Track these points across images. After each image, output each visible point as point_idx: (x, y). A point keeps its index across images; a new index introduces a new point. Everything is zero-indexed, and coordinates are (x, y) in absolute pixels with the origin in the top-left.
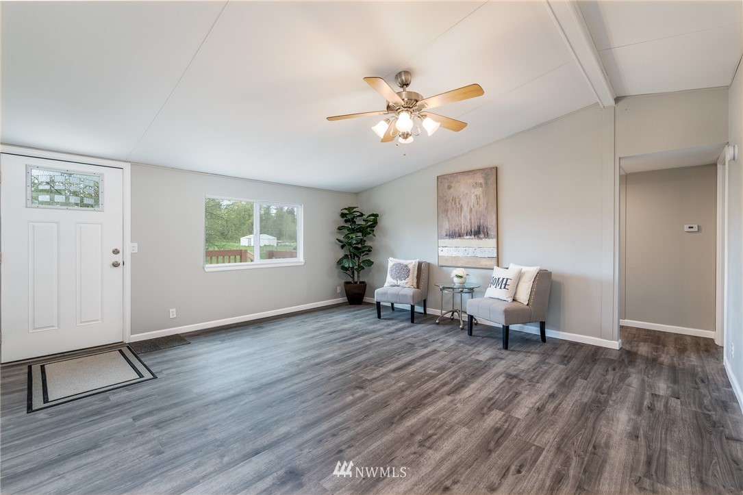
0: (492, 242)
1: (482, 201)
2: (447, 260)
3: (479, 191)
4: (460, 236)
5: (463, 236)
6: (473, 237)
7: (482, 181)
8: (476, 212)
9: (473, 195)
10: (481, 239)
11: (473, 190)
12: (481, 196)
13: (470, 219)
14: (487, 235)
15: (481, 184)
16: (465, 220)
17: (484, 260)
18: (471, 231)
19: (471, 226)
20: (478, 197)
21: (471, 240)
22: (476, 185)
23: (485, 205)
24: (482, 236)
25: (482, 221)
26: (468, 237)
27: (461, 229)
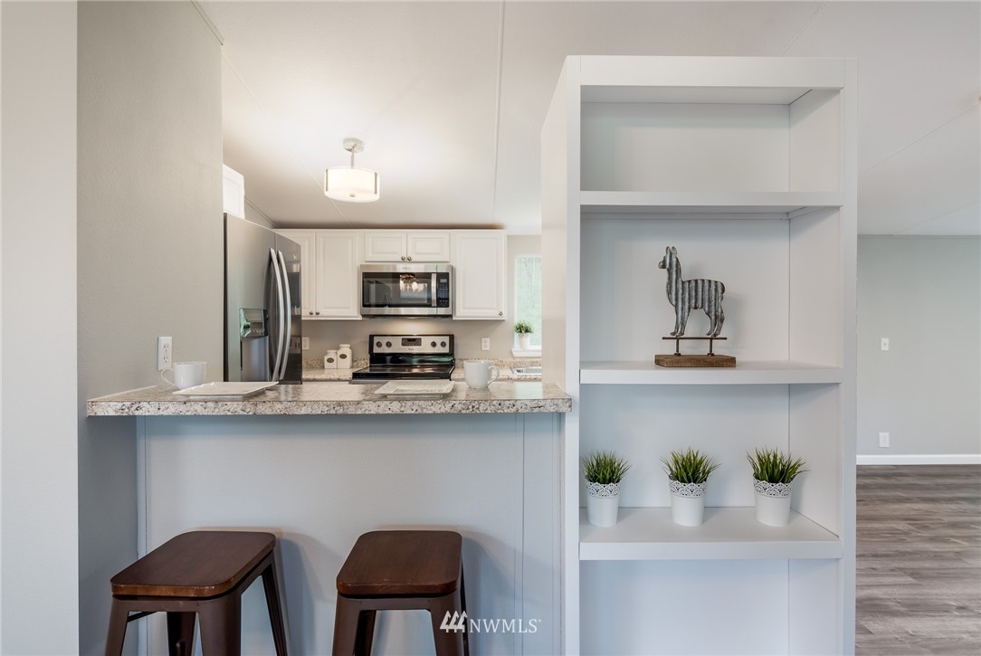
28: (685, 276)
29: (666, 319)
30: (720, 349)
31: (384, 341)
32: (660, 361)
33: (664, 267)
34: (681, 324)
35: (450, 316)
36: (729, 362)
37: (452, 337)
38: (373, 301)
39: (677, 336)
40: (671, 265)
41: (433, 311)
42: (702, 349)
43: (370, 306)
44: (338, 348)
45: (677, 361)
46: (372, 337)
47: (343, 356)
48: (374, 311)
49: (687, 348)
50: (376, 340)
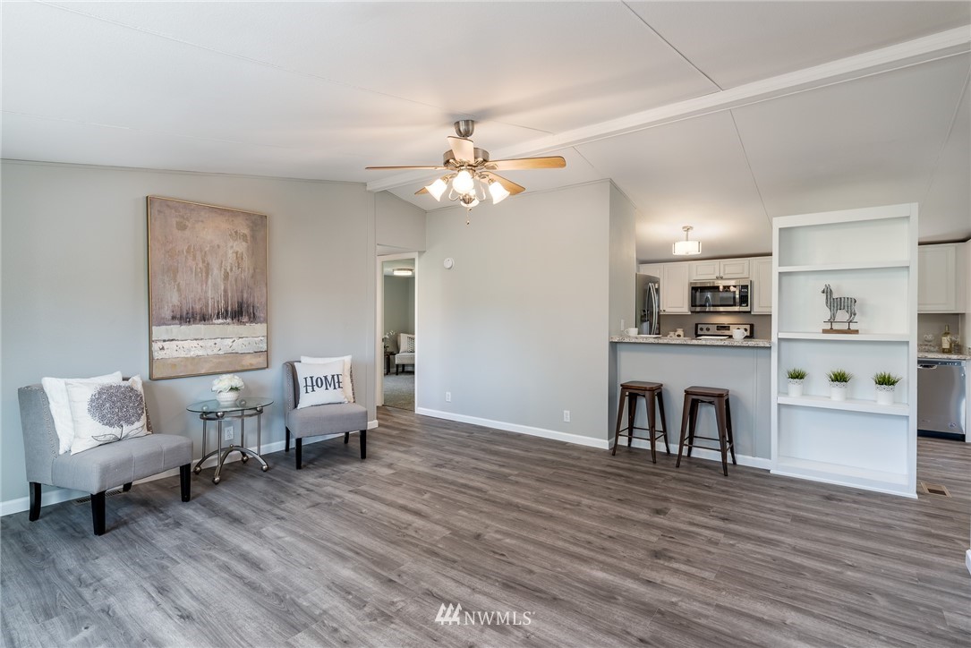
0: (260, 328)
1: (246, 263)
2: (174, 365)
3: (241, 247)
4: (204, 318)
5: (210, 318)
6: (229, 320)
7: (246, 231)
8: (236, 280)
9: (230, 252)
10: (244, 323)
11: (230, 243)
12: (245, 255)
13: (225, 291)
14: (253, 318)
15: (244, 236)
16: (213, 293)
17: (249, 356)
18: (227, 311)
19: (226, 303)
20: (239, 257)
21: (226, 326)
22: (236, 235)
23: (251, 271)
24: (245, 319)
25: (245, 296)
26: (220, 321)
27: (207, 306)
28: (835, 296)
29: (827, 314)
30: (853, 327)
31: (705, 327)
32: (825, 331)
33: (823, 292)
34: (833, 316)
35: (750, 312)
36: (856, 332)
37: (752, 326)
38: (698, 303)
39: (831, 321)
40: (828, 292)
41: (736, 309)
42: (845, 327)
43: (696, 306)
44: (676, 331)
45: (831, 331)
46: (697, 325)
47: (679, 336)
48: (698, 309)
49: (836, 327)
50: (700, 326)
